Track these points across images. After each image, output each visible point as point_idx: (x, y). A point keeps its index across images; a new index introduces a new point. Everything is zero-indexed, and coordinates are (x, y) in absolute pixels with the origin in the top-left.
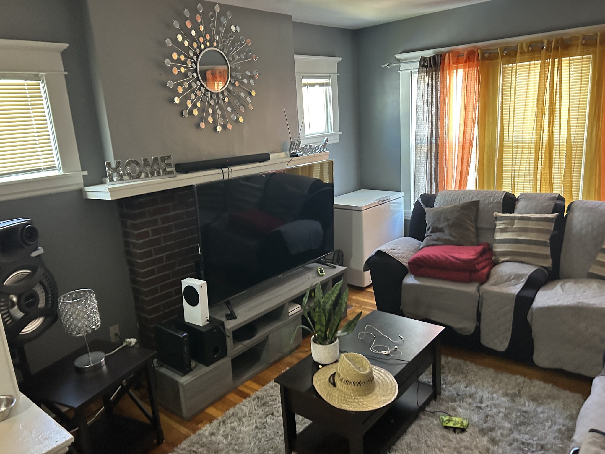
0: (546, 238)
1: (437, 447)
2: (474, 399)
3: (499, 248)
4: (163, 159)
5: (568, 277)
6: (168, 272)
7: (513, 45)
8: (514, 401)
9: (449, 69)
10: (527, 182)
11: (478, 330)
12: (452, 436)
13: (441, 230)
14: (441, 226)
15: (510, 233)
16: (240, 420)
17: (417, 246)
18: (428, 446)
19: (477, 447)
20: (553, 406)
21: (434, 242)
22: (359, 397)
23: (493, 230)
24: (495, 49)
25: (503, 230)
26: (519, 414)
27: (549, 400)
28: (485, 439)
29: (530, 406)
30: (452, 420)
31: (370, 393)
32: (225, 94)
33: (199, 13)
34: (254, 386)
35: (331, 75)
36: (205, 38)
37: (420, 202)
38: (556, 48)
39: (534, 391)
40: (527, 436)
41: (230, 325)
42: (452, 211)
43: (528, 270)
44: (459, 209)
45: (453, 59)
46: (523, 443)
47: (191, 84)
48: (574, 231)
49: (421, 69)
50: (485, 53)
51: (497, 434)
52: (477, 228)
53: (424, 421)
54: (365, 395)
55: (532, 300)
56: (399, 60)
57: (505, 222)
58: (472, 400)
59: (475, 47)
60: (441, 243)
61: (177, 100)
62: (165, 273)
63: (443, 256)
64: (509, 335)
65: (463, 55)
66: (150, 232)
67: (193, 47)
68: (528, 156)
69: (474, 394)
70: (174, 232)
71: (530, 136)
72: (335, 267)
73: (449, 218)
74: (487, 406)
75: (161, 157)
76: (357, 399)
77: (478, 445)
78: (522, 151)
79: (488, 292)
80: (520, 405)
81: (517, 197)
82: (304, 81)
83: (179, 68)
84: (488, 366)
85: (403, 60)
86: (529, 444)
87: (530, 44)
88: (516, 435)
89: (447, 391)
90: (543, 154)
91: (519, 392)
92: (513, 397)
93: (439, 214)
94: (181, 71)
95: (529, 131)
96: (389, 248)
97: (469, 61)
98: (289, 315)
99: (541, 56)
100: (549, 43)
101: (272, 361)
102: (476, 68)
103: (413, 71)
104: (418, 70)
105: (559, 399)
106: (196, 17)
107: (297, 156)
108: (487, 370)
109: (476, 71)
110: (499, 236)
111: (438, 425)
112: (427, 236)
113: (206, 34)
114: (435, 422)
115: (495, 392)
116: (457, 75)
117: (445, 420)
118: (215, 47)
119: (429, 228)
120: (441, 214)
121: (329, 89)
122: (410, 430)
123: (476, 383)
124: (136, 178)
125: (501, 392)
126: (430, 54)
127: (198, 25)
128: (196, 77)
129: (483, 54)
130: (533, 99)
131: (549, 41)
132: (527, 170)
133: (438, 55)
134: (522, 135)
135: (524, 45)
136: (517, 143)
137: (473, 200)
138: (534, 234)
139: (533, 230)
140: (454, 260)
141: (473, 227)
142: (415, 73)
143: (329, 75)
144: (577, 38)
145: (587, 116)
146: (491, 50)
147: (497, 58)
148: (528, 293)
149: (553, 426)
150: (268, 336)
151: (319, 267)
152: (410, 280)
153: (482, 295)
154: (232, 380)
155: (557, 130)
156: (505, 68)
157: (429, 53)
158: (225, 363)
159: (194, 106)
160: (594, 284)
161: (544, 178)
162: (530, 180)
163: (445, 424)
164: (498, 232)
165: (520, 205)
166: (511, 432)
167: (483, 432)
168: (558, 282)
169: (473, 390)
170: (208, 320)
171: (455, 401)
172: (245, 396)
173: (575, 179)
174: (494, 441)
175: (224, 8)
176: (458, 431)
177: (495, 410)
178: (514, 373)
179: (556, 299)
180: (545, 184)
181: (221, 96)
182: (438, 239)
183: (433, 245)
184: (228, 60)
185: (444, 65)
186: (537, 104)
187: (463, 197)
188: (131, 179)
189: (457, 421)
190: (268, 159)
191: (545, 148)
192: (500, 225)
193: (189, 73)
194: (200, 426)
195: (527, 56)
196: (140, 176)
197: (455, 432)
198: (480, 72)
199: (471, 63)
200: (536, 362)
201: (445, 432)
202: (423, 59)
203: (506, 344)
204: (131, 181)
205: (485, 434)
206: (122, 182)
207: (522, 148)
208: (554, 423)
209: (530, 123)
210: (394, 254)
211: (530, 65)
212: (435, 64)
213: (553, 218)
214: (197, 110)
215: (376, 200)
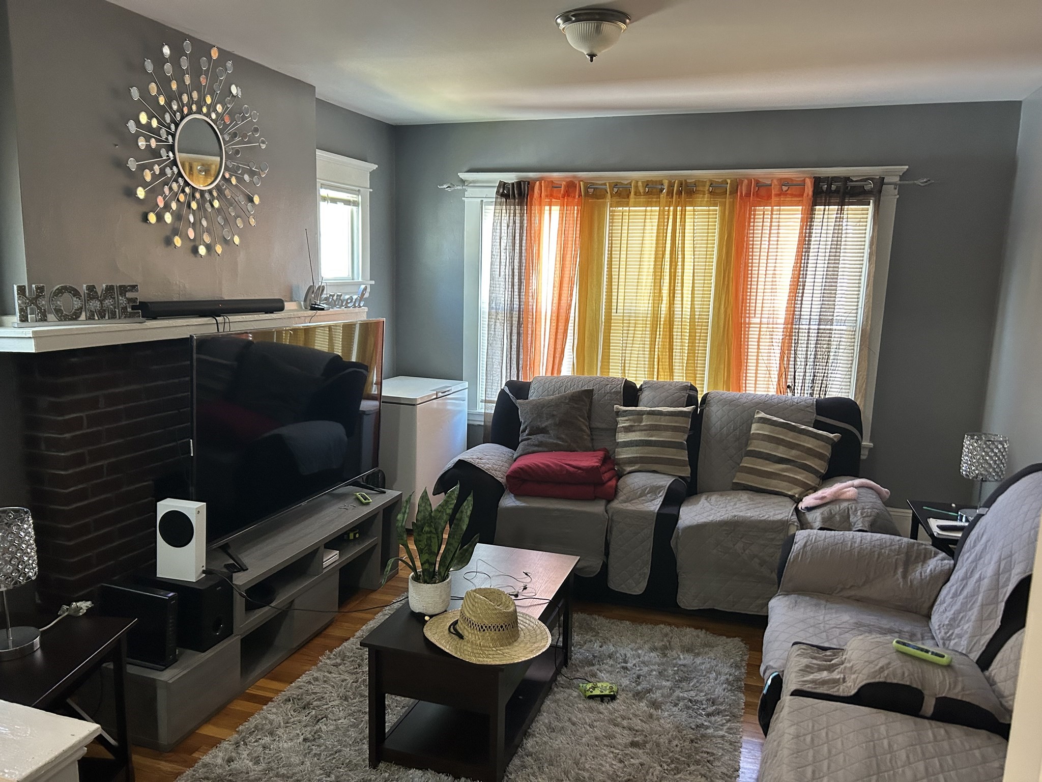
0: (682, 438)
1: (586, 723)
2: (616, 660)
3: (624, 454)
4: (123, 289)
5: (710, 490)
6: (109, 495)
7: (626, 182)
8: (665, 655)
9: (540, 204)
10: (641, 371)
11: (605, 566)
12: (602, 707)
13: (543, 431)
14: (543, 425)
15: (638, 433)
16: (271, 733)
17: (511, 455)
18: (574, 724)
19: (635, 715)
20: (712, 655)
21: (536, 449)
22: (501, 648)
23: (614, 431)
24: (602, 185)
25: (628, 430)
26: (676, 669)
27: (707, 649)
28: (643, 705)
29: (686, 659)
30: (597, 687)
31: (515, 641)
32: (215, 194)
33: (186, 55)
34: (275, 685)
35: (360, 189)
36: (190, 97)
37: (508, 391)
38: (679, 193)
39: (687, 640)
40: (693, 693)
41: (241, 580)
42: (557, 403)
43: (666, 481)
44: (567, 401)
45: (546, 190)
46: (690, 701)
47: (164, 170)
48: (713, 430)
49: (499, 200)
50: (589, 188)
51: (657, 695)
52: (591, 429)
53: (560, 694)
54: (510, 644)
55: (676, 518)
56: (463, 182)
57: (631, 417)
58: (614, 660)
59: (575, 177)
60: (545, 449)
61: (141, 193)
62: (103, 497)
63: (556, 465)
64: (647, 571)
65: (559, 186)
66: (85, 418)
67: (171, 108)
68: (642, 335)
69: (614, 653)
70: (124, 423)
71: (645, 307)
72: (385, 492)
73: (555, 413)
74: (634, 665)
75: (120, 286)
76: (500, 650)
77: (637, 713)
78: (635, 327)
79: (619, 512)
80: (674, 659)
81: (638, 387)
82: (324, 192)
83: (148, 139)
84: (622, 619)
85: (471, 183)
86: (697, 702)
87: (647, 184)
88: (678, 693)
89: (578, 654)
90: (661, 333)
91: (670, 643)
92: (664, 651)
93: (540, 409)
94: (150, 145)
95: (644, 300)
96: (474, 457)
97: (568, 196)
98: (324, 566)
99: (659, 201)
100: (671, 185)
101: (295, 645)
102: (576, 207)
103: (485, 200)
104: (494, 200)
105: (717, 645)
106: (181, 60)
107: (323, 309)
108: (621, 623)
109: (576, 212)
110: (622, 438)
111: (579, 696)
112: (522, 441)
113: (193, 91)
114: (575, 694)
115: (640, 648)
116: (550, 214)
117: (588, 688)
118: (205, 115)
119: (526, 428)
120: (542, 408)
121: (357, 212)
122: (544, 707)
123: (612, 640)
124: (72, 319)
125: (647, 647)
126: (513, 179)
127: (183, 73)
128: (172, 159)
129: (586, 188)
130: (650, 258)
131: (670, 182)
132: (640, 354)
133: (524, 182)
134: (635, 305)
135: (640, 184)
136: (629, 316)
137: (583, 389)
138: (669, 433)
139: (666, 428)
140: (571, 469)
141: (586, 426)
142: (489, 203)
143: (357, 189)
144: (703, 183)
145: (713, 285)
146: (597, 184)
147: (603, 196)
148: (669, 510)
149: (719, 677)
150: (293, 601)
151: (360, 493)
152: (508, 501)
153: (612, 516)
154: (239, 677)
155: (679, 301)
156: (614, 211)
157: (510, 178)
158: (231, 645)
159: (167, 207)
160: (744, 496)
161: (662, 365)
162: (644, 368)
163: (589, 694)
164: (621, 432)
165: (645, 396)
166: (671, 691)
167: (638, 696)
168: (701, 497)
169: (612, 649)
170: (204, 572)
171: (593, 665)
172: (265, 701)
173: (700, 367)
174: (655, 705)
175: (225, 55)
176: (606, 699)
177: (646, 669)
178: (657, 623)
179: (706, 514)
180: (663, 373)
181: (207, 196)
182: (540, 444)
183: (533, 452)
184: (224, 139)
185: (533, 197)
186: (655, 265)
187: (569, 383)
188: (61, 320)
189: (603, 687)
190: (281, 309)
191: (664, 324)
192: (623, 423)
193: (163, 152)
194: (195, 755)
195: (642, 199)
196: (79, 317)
197: (602, 701)
198: (582, 213)
199: (570, 199)
200: (681, 605)
201: (593, 704)
202: (503, 185)
203: (644, 585)
204: (62, 323)
205: (642, 698)
206: (46, 323)
207: (635, 324)
208: (719, 674)
209: (645, 289)
210: (483, 465)
211: (646, 211)
212: (520, 194)
213: (689, 412)
214: (171, 214)
215: (433, 390)
